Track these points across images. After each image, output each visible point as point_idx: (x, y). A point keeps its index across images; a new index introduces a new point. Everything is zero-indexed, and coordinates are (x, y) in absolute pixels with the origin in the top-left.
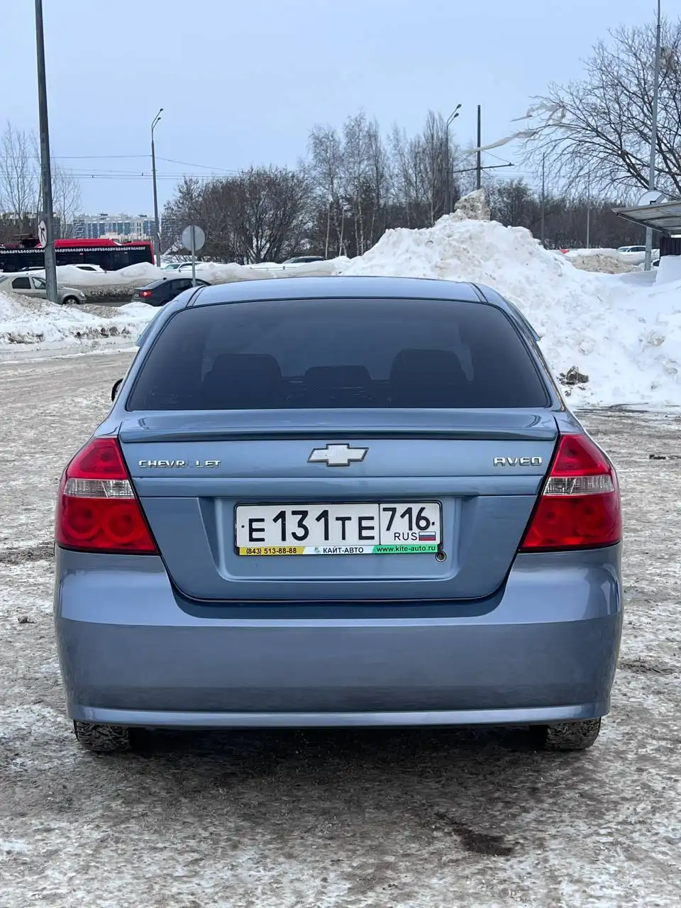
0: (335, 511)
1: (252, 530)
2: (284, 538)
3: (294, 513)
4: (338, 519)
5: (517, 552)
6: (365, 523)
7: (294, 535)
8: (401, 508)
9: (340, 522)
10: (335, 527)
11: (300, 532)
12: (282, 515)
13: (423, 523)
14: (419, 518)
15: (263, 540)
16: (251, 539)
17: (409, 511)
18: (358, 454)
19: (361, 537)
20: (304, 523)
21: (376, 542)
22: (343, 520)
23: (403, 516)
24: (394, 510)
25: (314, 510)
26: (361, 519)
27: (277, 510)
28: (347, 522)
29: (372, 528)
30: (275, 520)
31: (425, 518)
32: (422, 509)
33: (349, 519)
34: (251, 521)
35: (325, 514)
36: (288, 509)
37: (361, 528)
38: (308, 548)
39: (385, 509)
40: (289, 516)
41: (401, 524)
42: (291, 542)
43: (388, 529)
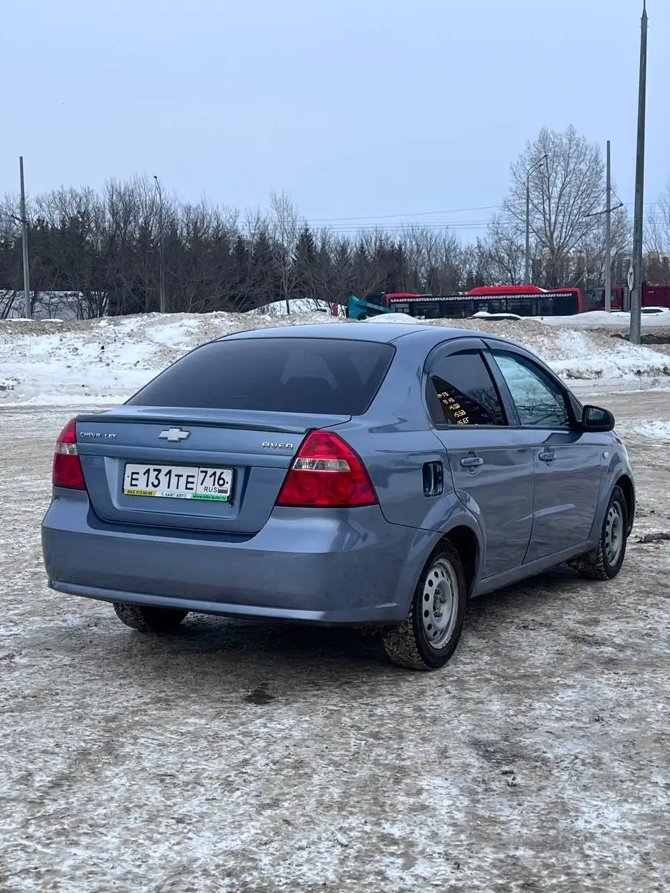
0: (176, 470)
1: (132, 479)
2: (147, 486)
3: (155, 470)
4: (176, 475)
5: (275, 505)
6: (190, 479)
7: (152, 483)
8: (210, 471)
9: (177, 478)
10: (174, 480)
11: (156, 483)
12: (148, 471)
13: (221, 482)
14: (220, 478)
15: (136, 485)
16: (132, 485)
17: (214, 474)
18: (184, 435)
19: (187, 488)
20: (159, 477)
21: (193, 491)
22: (179, 476)
23: (210, 477)
24: (206, 472)
25: (165, 469)
26: (188, 476)
27: (146, 467)
28: (180, 478)
29: (193, 483)
30: (144, 474)
31: (223, 479)
32: (222, 473)
33: (182, 476)
34: (133, 473)
35: (170, 472)
36: (152, 467)
37: (187, 482)
38: (158, 493)
39: (202, 472)
40: (151, 471)
41: (209, 481)
42: (151, 488)
43: (202, 484)
